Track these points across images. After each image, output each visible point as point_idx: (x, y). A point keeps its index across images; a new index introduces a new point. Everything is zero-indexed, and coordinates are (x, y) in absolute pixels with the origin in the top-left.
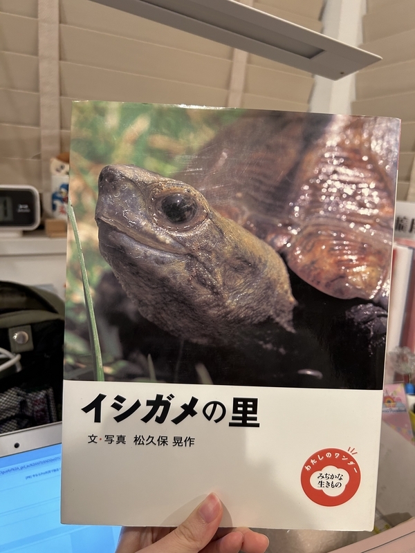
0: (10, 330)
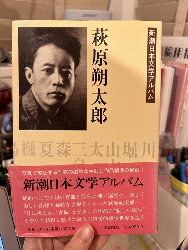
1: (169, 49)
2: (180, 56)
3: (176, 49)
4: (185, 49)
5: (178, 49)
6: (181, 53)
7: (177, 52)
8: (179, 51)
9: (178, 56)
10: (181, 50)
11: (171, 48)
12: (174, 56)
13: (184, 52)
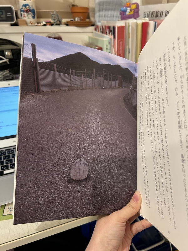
0: (4, 51)
1: (158, 13)
2: (163, 16)
3: (161, 11)
4: (165, 11)
5: (162, 12)
6: (163, 14)
7: (162, 14)
8: (163, 13)
9: (162, 17)
10: (164, 12)
11: (159, 11)
12: (160, 17)
13: (165, 13)
